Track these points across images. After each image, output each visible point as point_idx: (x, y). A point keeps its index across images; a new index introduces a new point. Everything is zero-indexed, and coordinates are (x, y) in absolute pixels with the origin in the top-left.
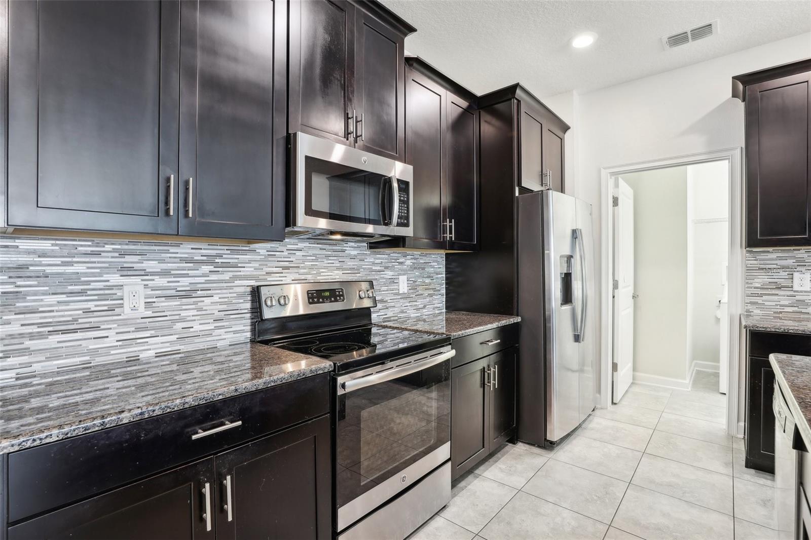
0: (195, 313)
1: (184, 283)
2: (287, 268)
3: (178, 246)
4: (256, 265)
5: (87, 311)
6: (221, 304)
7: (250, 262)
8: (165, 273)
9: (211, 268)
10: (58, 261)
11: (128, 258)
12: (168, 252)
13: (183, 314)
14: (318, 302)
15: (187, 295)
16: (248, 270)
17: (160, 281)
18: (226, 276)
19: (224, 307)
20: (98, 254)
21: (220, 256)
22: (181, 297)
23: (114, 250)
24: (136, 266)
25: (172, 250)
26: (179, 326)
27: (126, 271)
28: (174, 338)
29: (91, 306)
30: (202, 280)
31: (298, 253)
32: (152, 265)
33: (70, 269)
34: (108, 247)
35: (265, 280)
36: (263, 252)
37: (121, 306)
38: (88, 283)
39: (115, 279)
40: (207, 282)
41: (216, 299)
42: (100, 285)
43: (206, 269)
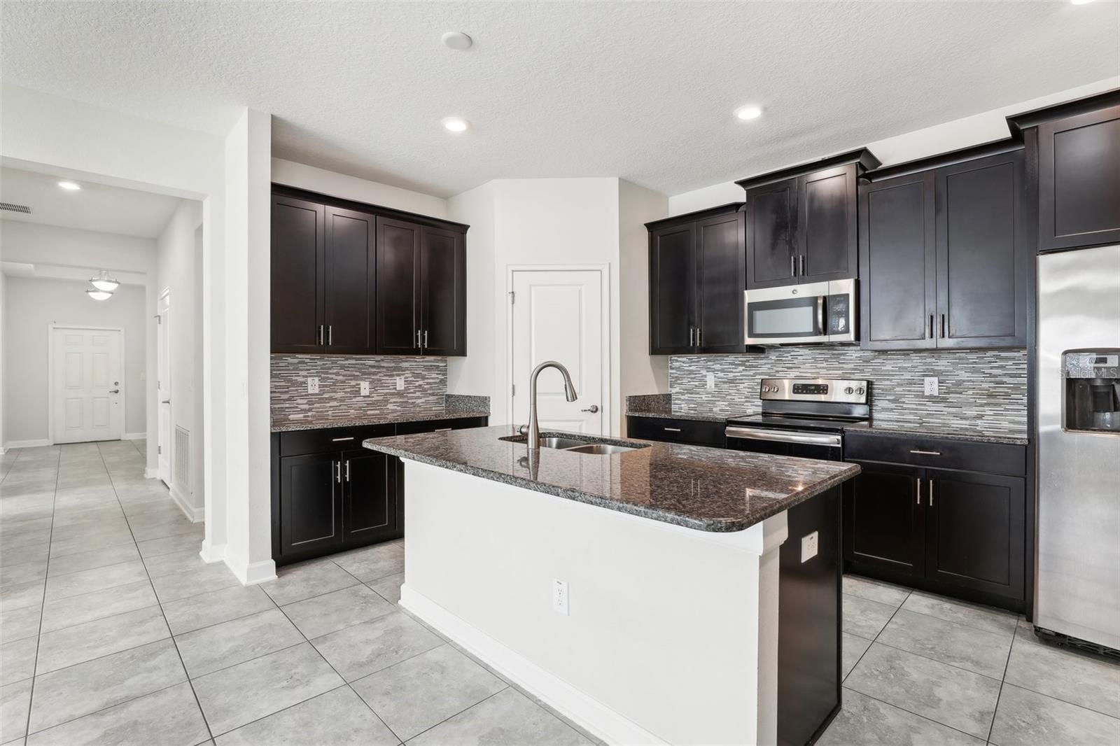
0: (735, 391)
1: (731, 375)
2: (792, 368)
3: (728, 356)
4: (769, 366)
5: (696, 386)
6: (749, 388)
7: (765, 364)
8: (723, 371)
9: (744, 368)
10: (688, 365)
11: (709, 363)
12: (724, 360)
13: (730, 391)
14: (802, 393)
15: (732, 381)
16: (764, 369)
17: (721, 375)
18: (751, 373)
19: (750, 390)
20: (698, 362)
21: (748, 361)
22: (729, 382)
23: (704, 360)
24: (712, 367)
25: (725, 359)
26: (729, 397)
27: (709, 369)
28: (726, 403)
29: (697, 383)
30: (739, 374)
31: (799, 357)
32: (717, 367)
33: (691, 368)
34: (702, 359)
35: (775, 376)
36: (774, 358)
37: (706, 385)
38: (696, 374)
39: (704, 372)
40: (742, 375)
41: (746, 385)
42: (700, 376)
43: (741, 368)
